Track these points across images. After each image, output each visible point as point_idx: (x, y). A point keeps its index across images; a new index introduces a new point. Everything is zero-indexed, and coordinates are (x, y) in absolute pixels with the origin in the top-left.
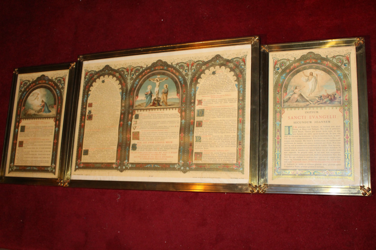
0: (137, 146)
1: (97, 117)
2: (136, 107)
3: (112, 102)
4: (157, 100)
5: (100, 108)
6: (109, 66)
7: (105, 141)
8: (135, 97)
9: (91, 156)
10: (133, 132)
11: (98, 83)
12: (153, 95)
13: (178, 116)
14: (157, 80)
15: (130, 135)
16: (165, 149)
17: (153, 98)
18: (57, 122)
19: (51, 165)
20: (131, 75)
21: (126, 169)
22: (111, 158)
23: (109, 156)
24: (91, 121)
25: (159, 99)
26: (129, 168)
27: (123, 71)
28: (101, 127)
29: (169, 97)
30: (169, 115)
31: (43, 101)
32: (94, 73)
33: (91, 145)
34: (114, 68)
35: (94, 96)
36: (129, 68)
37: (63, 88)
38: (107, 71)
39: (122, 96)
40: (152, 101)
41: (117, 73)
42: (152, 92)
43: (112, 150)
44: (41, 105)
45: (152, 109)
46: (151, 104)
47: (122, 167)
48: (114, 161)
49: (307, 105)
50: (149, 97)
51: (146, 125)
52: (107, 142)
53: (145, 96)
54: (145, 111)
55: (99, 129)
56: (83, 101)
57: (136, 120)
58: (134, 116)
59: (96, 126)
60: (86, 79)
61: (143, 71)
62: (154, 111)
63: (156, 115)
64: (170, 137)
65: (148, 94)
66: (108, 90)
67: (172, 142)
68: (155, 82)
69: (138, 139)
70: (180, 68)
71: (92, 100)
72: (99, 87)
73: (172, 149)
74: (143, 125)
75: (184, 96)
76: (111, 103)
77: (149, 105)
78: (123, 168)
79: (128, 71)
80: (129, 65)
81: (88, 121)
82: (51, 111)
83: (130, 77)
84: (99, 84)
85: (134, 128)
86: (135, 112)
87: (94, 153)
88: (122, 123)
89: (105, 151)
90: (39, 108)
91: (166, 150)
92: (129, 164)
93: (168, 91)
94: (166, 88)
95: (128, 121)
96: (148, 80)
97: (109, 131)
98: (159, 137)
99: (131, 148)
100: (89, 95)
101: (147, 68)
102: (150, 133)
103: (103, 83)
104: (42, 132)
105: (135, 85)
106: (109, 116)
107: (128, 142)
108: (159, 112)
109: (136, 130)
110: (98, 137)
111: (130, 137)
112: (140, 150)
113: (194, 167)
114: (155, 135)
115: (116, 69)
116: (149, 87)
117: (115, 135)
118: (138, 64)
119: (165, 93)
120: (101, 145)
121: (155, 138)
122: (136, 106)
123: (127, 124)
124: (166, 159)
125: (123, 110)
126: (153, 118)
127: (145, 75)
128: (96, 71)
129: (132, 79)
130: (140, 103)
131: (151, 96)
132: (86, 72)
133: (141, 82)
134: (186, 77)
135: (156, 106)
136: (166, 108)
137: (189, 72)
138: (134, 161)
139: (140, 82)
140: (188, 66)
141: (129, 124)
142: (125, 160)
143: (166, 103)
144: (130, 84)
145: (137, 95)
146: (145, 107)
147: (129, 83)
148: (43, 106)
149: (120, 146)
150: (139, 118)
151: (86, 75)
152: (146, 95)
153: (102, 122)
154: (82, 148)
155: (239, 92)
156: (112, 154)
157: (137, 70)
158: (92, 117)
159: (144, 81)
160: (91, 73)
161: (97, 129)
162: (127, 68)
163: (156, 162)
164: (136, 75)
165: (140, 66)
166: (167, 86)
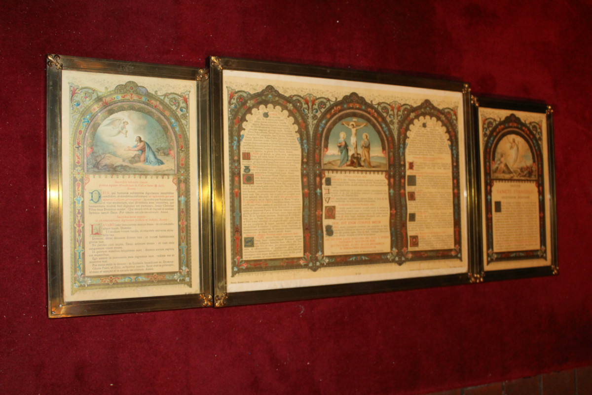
0: (334, 229)
1: (262, 178)
2: (325, 166)
3: (287, 154)
4: (356, 157)
5: (264, 162)
6: (274, 89)
7: (281, 221)
8: (322, 148)
9: (260, 247)
10: (326, 207)
11: (257, 116)
12: (350, 148)
13: (385, 183)
14: (353, 125)
15: (322, 210)
16: (372, 232)
17: (351, 153)
19: (180, 268)
20: (312, 111)
21: (322, 265)
22: (295, 250)
23: (291, 247)
24: (251, 185)
25: (359, 156)
26: (325, 264)
27: (299, 102)
28: (272, 197)
29: (372, 154)
30: (372, 182)
31: (140, 138)
32: (247, 97)
33: (257, 230)
34: (283, 94)
35: (251, 140)
36: (308, 98)
38: (270, 96)
39: (302, 145)
40: (350, 158)
41: (290, 102)
42: (348, 143)
43: (295, 236)
44: (136, 146)
45: (350, 171)
46: (349, 163)
47: (316, 263)
48: (301, 255)
49: (512, 177)
50: (344, 152)
51: (343, 196)
52: (284, 223)
53: (338, 149)
54: (339, 172)
55: (268, 200)
56: (231, 147)
57: (327, 186)
58: (324, 181)
59: (262, 196)
60: (233, 106)
61: (332, 107)
62: (352, 174)
63: (355, 180)
64: (378, 215)
65: (342, 147)
66: (277, 132)
67: (380, 222)
68: (350, 127)
69: (334, 217)
70: (383, 111)
71: (248, 147)
72: (260, 124)
73: (381, 232)
74: (340, 196)
75: (391, 154)
76: (284, 156)
77: (345, 165)
78: (317, 265)
79: (307, 103)
80: (307, 92)
81: (245, 185)
82: (164, 161)
83: (312, 113)
84: (258, 119)
85: (327, 201)
86: (325, 174)
87: (264, 242)
88: (306, 190)
89: (284, 238)
90: (133, 153)
91: (374, 235)
92: (325, 258)
93: (369, 145)
94: (366, 140)
95: (315, 189)
96: (340, 123)
97: (287, 204)
98: (364, 215)
99: (325, 233)
100: (242, 138)
101: (337, 104)
102: (351, 208)
103: (265, 118)
104: (148, 204)
105: (320, 129)
106: (283, 178)
107: (319, 223)
108: (360, 177)
109: (331, 204)
110: (269, 214)
111: (322, 215)
112: (338, 235)
113: (410, 256)
114: (358, 211)
115: (287, 95)
116: (342, 135)
117: (297, 211)
118: (323, 93)
119: (365, 147)
120: (275, 228)
121: (358, 216)
122: (325, 164)
123: (316, 194)
124: (375, 247)
125: (305, 169)
126: (352, 185)
127: (335, 114)
129: (314, 117)
130: (331, 159)
131: (347, 150)
132: (230, 93)
133: (330, 125)
134: (391, 127)
135: (355, 167)
136: (370, 171)
137: (394, 119)
138: (332, 253)
139: (328, 124)
140: (393, 110)
141: (319, 194)
142: (317, 251)
143: (370, 163)
144: (312, 126)
145: (326, 147)
146: (339, 167)
147: (311, 124)
148: (143, 150)
149: (307, 229)
150: (332, 184)
151: (231, 97)
152: (340, 147)
153: (271, 188)
154: (241, 235)
155: (453, 155)
156: (295, 243)
157: (322, 104)
158: (253, 177)
159: (335, 123)
160: (241, 95)
161: (264, 200)
162: (305, 97)
163: (362, 253)
164: (321, 111)
165: (326, 97)
166: (367, 137)
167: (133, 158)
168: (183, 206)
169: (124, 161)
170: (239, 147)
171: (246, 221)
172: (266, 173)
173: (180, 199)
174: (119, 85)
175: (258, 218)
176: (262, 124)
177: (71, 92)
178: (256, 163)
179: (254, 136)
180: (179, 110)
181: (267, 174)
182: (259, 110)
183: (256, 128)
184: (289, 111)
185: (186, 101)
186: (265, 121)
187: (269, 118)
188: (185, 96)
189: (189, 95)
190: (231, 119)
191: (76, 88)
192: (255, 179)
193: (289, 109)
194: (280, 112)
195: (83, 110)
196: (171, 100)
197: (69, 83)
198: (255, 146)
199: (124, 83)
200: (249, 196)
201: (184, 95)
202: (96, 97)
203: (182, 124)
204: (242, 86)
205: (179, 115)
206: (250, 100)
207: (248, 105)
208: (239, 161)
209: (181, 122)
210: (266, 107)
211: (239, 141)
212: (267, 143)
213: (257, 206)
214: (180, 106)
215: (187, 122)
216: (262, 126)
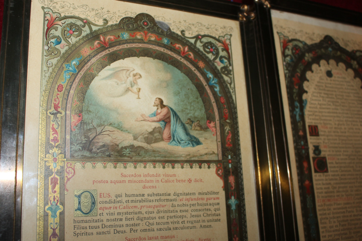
1: (337, 163)
5: (336, 140)
18: (232, 179)
24: (325, 174)
31: (161, 102)
32: (304, 48)
34: (344, 47)
35: (316, 108)
37: (228, 71)
38: (330, 49)
44: (155, 114)
56: (293, 117)
59: (341, 190)
60: (288, 59)
71: (314, 117)
81: (318, 174)
82: (201, 139)
84: (321, 78)
90: (150, 126)
100: (306, 104)
103: (329, 78)
104: (179, 214)
115: (349, 49)
128: (305, 44)
132: (282, 40)
148: (166, 121)
151: (284, 47)
161: (342, 196)
167: (151, 133)
168: (234, 215)
169: (135, 138)
170: (302, 116)
171: (324, 230)
172: (340, 155)
173: (230, 202)
174: (126, 18)
175: (340, 225)
176: (326, 87)
177: (46, 22)
178: (326, 141)
179: (320, 102)
180: (218, 60)
181: (342, 157)
182: (320, 66)
183: (320, 91)
184: (355, 70)
185: (226, 48)
186: (329, 82)
187: (333, 78)
188: (225, 41)
189: (230, 39)
190: (289, 76)
191: (54, 16)
192: (329, 165)
193: (354, 67)
194: (345, 71)
195: (66, 51)
196: (205, 46)
197: (43, 8)
198: (323, 116)
199: (134, 16)
200: (324, 191)
201: (223, 39)
202: (88, 31)
203: (224, 81)
204: (296, 33)
205: (219, 68)
206: (308, 53)
207: (306, 58)
208: (305, 138)
209: (222, 77)
210: (328, 64)
211: (302, 108)
212: (336, 113)
213: (335, 206)
214: (220, 56)
215: (230, 78)
216: (327, 89)
